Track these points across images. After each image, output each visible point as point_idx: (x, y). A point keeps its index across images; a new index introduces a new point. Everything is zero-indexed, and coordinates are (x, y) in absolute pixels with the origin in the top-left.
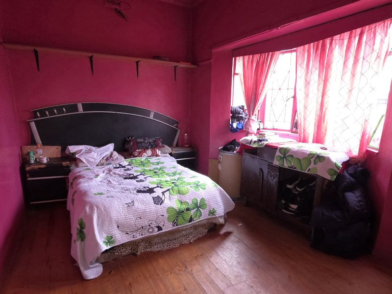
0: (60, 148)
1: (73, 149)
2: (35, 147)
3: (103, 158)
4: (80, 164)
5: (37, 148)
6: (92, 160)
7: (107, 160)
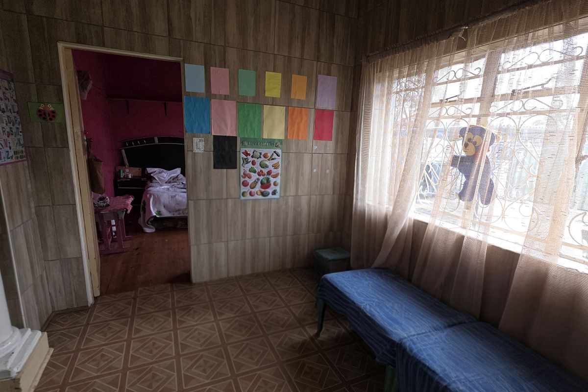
0: (141, 169)
1: (150, 170)
2: (124, 167)
3: (170, 178)
4: (154, 181)
5: (125, 168)
6: (162, 178)
7: (173, 179)
